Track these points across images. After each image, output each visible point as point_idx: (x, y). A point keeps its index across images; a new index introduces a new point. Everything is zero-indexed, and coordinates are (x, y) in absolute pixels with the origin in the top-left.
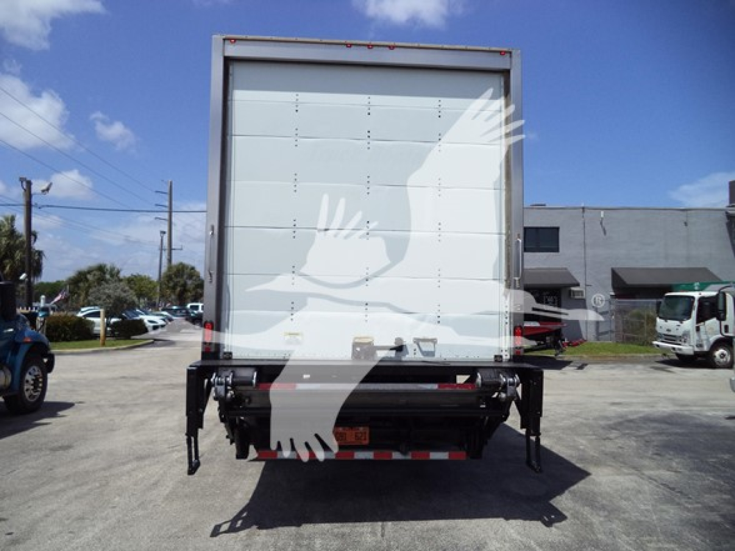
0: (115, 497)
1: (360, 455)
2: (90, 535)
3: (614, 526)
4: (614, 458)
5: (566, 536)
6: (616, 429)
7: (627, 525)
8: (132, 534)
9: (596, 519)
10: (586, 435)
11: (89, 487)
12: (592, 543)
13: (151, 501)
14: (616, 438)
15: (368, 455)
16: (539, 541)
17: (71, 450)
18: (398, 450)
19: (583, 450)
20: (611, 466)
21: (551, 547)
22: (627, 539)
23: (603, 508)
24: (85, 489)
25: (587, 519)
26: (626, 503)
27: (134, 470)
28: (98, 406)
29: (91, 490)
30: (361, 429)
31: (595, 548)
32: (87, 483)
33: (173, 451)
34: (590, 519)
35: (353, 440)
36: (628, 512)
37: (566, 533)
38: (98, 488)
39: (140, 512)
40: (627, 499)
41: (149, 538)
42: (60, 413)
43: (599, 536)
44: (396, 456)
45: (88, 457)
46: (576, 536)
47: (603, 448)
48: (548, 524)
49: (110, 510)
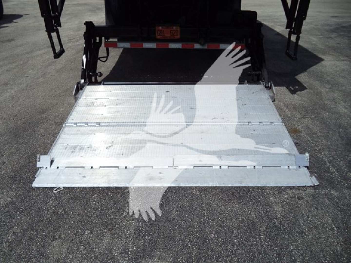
0: (30, 70)
1: (172, 46)
2: (8, 94)
3: (335, 95)
4: (335, 50)
5: (304, 101)
6: (335, 32)
7: (344, 95)
8: (33, 94)
9: (324, 90)
10: (316, 35)
11: (16, 64)
12: (321, 106)
13: (49, 73)
14: (335, 37)
15: (178, 46)
16: (286, 103)
17: (13, 42)
18: (198, 42)
19: (315, 45)
20: (333, 55)
21: (294, 108)
22: (344, 104)
23: (328, 82)
24: (14, 65)
25: (318, 89)
26: (343, 79)
27: (44, 53)
28: (35, 17)
29: (17, 66)
30: (174, 28)
31: (323, 110)
32: (16, 62)
33: (70, 42)
34: (319, 89)
35: (169, 35)
36: (344, 85)
37: (304, 99)
38: (22, 65)
39: (42, 80)
40: (343, 77)
41: (42, 96)
42: (15, 21)
43: (326, 102)
44: (197, 46)
45: (21, 46)
46: (310, 101)
47: (327, 44)
48: (293, 92)
49: (24, 78)
